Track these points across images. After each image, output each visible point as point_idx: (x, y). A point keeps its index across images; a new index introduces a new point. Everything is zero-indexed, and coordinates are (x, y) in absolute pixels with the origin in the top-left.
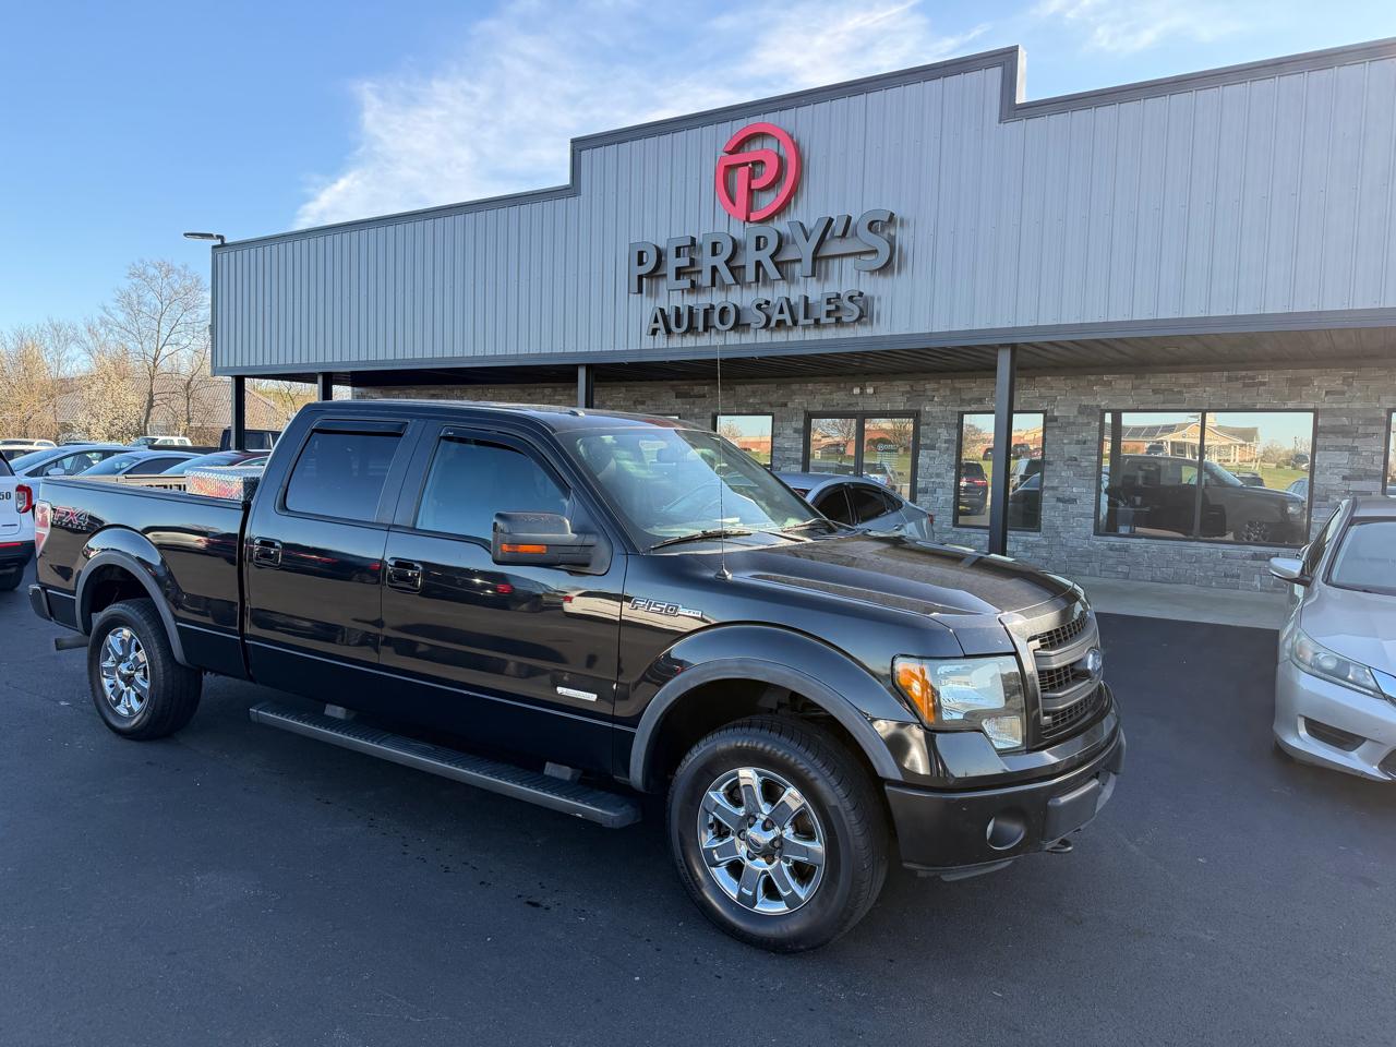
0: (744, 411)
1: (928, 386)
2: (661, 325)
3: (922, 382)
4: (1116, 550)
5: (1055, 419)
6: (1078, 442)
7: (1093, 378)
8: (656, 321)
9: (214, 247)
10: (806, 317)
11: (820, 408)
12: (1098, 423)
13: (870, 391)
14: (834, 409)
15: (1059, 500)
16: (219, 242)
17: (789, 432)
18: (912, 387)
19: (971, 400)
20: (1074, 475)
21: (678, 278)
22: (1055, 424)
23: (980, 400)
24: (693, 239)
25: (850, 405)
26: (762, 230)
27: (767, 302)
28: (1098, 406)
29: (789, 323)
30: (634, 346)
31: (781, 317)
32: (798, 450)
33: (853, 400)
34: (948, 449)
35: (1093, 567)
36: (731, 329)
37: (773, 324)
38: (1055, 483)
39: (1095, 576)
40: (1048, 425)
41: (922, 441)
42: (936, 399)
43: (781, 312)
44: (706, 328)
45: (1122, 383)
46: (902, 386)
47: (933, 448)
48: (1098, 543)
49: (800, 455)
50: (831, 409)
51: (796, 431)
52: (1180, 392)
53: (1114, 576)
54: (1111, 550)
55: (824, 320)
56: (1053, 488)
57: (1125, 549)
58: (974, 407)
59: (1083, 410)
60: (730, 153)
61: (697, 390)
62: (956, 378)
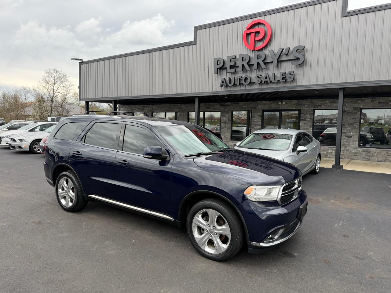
0: (242, 110)
1: (303, 101)
2: (224, 83)
3: (301, 100)
4: (365, 152)
5: (345, 111)
6: (353, 119)
7: (358, 99)
8: (223, 82)
9: (79, 63)
10: (274, 80)
11: (267, 109)
12: (360, 113)
13: (284, 103)
14: (272, 109)
15: (346, 136)
16: (81, 61)
17: (257, 116)
18: (298, 102)
19: (317, 106)
20: (352, 129)
21: (230, 69)
22: (345, 113)
23: (321, 106)
24: (236, 56)
25: (277, 107)
26: (259, 53)
27: (261, 75)
28: (360, 107)
29: (269, 82)
30: (214, 90)
31: (266, 80)
32: (259, 121)
33: (278, 106)
34: (310, 121)
35: (358, 157)
36: (248, 84)
37: (263, 82)
38: (345, 131)
39: (358, 160)
40: (344, 113)
41: (301, 118)
42: (306, 105)
43: (266, 78)
44: (240, 84)
45: (368, 100)
46: (294, 101)
47: (305, 120)
48: (359, 150)
49: (260, 123)
50: (271, 109)
51: (259, 116)
52: (388, 103)
53: (364, 160)
54: (363, 152)
55: (281, 80)
56: (344, 133)
57: (368, 152)
58: (319, 108)
59: (355, 108)
60: (248, 29)
61: (227, 104)
62: (312, 99)
